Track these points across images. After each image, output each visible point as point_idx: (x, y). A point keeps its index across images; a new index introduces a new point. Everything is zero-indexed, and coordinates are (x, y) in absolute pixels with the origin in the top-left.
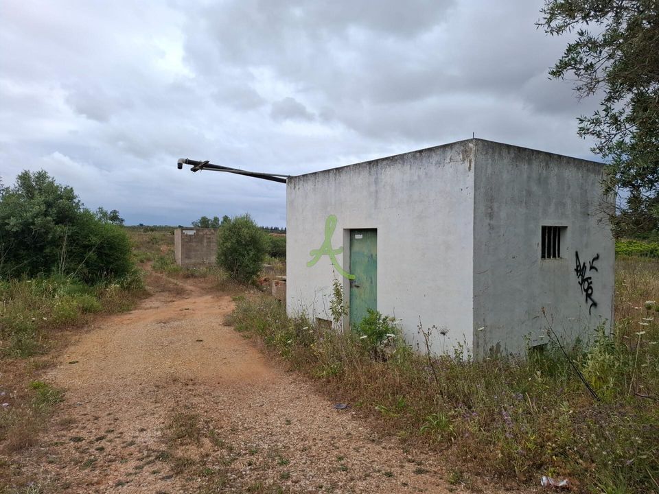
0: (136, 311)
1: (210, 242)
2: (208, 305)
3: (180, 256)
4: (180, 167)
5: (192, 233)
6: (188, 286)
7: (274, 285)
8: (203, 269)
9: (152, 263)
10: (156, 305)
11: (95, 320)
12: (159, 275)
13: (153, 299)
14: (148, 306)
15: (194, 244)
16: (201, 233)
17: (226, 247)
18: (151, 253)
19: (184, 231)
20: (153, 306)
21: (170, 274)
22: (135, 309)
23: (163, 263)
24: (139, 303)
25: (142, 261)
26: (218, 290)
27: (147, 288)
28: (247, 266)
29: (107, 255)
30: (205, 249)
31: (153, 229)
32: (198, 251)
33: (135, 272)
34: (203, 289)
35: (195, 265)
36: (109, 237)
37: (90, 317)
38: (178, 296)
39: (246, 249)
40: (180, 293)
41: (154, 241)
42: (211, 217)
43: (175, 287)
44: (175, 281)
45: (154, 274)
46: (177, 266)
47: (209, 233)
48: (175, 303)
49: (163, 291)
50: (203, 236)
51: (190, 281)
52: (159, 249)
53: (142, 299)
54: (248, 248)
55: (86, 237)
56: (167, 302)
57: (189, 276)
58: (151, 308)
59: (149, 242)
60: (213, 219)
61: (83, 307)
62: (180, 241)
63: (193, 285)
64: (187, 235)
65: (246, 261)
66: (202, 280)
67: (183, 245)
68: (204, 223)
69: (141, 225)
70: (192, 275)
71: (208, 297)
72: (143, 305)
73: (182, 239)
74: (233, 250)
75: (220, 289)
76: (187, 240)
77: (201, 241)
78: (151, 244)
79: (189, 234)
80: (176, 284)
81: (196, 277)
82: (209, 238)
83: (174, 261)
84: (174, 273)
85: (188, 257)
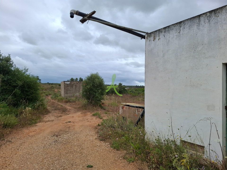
0: (40, 123)
1: (76, 87)
2: (81, 119)
3: (63, 93)
4: (72, 16)
5: (68, 83)
6: (68, 106)
7: (121, 108)
8: (74, 99)
9: (51, 96)
10: (52, 119)
11: (10, 132)
12: (54, 101)
13: (50, 114)
14: (47, 120)
15: (69, 88)
16: (73, 83)
17: (87, 88)
18: (51, 92)
19: (65, 82)
20: (50, 119)
21: (59, 101)
22: (40, 122)
23: (56, 96)
24: (42, 117)
25: (47, 95)
26: (83, 109)
27: (48, 108)
28: (97, 97)
29: (26, 91)
30: (74, 90)
31: (52, 84)
32: (71, 90)
33: (42, 100)
34: (75, 108)
35: (70, 97)
36: (28, 82)
37: (8, 131)
38: (64, 113)
39: (97, 89)
40: (64, 111)
41: (52, 88)
42: (75, 78)
43: (61, 107)
44: (61, 104)
45: (52, 101)
46: (62, 97)
47: (76, 83)
48: (63, 117)
49: (55, 110)
50: (73, 84)
51: (68, 104)
52: (54, 91)
53: (44, 115)
54: (98, 89)
55: (15, 81)
56: (58, 117)
57: (68, 102)
58: (49, 121)
59: (50, 88)
60: (75, 79)
61: (4, 124)
62: (63, 87)
63: (70, 106)
64: (66, 84)
65: (97, 95)
66: (74, 103)
67: (64, 88)
68: (72, 80)
69: (48, 83)
70: (69, 101)
71: (79, 113)
72: (45, 119)
73: (64, 86)
74: (91, 89)
75: (84, 108)
76: (66, 86)
77: (72, 86)
78: (51, 89)
79: (67, 83)
80: (62, 106)
81: (70, 102)
82: (76, 85)
83: (60, 95)
84: (61, 100)
85: (67, 93)
